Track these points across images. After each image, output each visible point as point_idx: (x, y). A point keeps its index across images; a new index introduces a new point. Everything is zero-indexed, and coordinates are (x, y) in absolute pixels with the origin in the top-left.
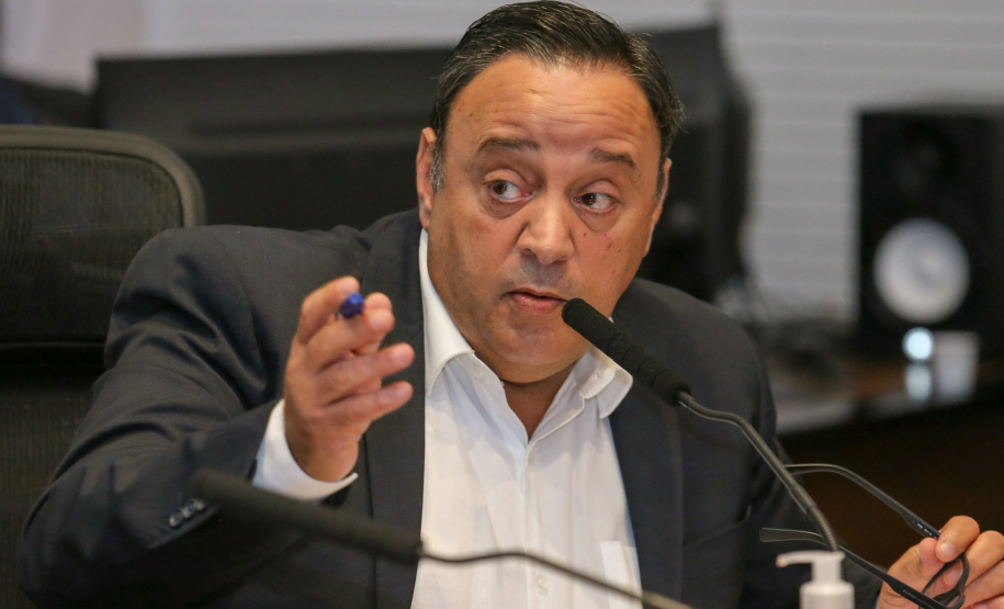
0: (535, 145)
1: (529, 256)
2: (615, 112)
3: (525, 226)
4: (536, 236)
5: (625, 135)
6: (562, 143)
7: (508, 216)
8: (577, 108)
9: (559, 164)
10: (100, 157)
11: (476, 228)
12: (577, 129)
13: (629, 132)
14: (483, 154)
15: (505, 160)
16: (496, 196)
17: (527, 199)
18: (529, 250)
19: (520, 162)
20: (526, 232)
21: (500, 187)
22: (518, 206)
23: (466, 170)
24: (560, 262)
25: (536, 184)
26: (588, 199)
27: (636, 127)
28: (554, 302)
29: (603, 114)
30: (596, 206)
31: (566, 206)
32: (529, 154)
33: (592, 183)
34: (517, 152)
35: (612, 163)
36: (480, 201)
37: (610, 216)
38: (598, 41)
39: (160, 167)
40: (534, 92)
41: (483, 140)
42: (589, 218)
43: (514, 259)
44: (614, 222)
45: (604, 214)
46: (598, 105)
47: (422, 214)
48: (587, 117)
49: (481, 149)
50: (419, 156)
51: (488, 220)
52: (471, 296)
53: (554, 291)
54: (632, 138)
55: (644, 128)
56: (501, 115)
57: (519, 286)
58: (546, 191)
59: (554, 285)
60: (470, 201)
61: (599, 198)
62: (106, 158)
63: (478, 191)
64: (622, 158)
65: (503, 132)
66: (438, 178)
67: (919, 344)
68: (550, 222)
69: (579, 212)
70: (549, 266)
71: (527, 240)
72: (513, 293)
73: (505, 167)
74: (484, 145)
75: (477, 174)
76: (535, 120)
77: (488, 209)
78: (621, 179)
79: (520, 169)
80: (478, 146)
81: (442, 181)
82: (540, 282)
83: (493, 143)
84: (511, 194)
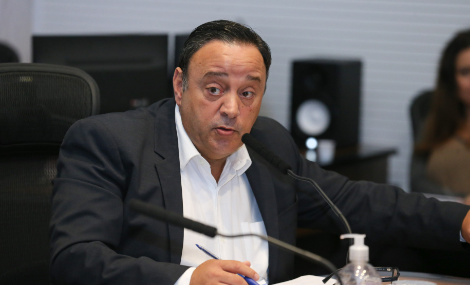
0: (226, 74)
1: (224, 115)
2: (255, 62)
3: (222, 104)
4: (227, 108)
5: (258, 70)
6: (237, 74)
7: (215, 100)
8: (242, 60)
9: (235, 81)
10: (62, 76)
11: (202, 104)
12: (242, 68)
13: (259, 69)
14: (206, 78)
15: (215, 80)
16: (211, 93)
17: (223, 94)
18: (224, 113)
19: (221, 81)
20: (223, 107)
21: (213, 90)
22: (219, 97)
23: (198, 83)
24: (235, 118)
25: (226, 88)
26: (245, 94)
27: (261, 67)
28: (233, 131)
29: (251, 63)
30: (248, 96)
31: (237, 96)
32: (224, 78)
33: (246, 88)
34: (220, 77)
35: (254, 81)
36: (204, 95)
37: (251, 99)
38: (247, 35)
39: (84, 80)
40: (226, 55)
41: (206, 73)
42: (244, 100)
43: (218, 116)
44: (253, 102)
45: (250, 99)
46: (249, 59)
47: (176, 99)
48: (245, 64)
49: (205, 76)
50: (174, 77)
51: (207, 102)
52: (200, 129)
53: (232, 128)
54: (260, 71)
55: (263, 67)
56: (213, 64)
57: (219, 126)
58: (230, 91)
59: (232, 126)
60: (200, 95)
61: (249, 94)
62: (65, 76)
63: (203, 91)
64: (257, 79)
65: (214, 70)
66: (186, 86)
67: (311, 143)
68: (232, 103)
69: (241, 98)
70: (231, 119)
71: (223, 109)
72: (216, 128)
73: (214, 82)
74: (207, 74)
75: (203, 85)
76: (226, 65)
77: (207, 98)
78: (256, 86)
79: (220, 83)
80: (203, 75)
81: (188, 88)
82: (227, 124)
83: (210, 73)
84: (217, 93)
